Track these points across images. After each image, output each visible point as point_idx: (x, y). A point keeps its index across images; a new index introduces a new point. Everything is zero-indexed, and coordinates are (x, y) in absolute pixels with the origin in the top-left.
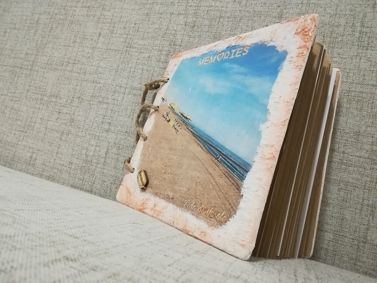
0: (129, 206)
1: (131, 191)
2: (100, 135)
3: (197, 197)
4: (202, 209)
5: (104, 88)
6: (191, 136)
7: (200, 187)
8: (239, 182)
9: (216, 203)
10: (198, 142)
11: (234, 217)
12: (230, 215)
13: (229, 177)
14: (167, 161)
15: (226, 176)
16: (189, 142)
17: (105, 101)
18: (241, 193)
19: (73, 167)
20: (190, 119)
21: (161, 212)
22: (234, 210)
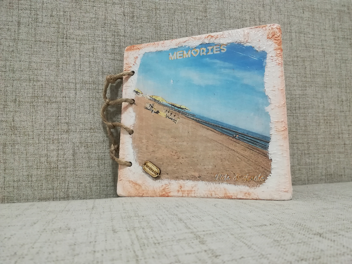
0: (144, 196)
1: (140, 182)
2: (60, 138)
3: (228, 170)
4: (237, 177)
5: (47, 86)
6: (195, 123)
7: (227, 162)
8: (265, 151)
9: (250, 170)
10: (206, 127)
11: (270, 175)
12: (266, 175)
13: (253, 149)
14: (175, 148)
15: (250, 149)
16: (195, 129)
17: (54, 100)
18: (269, 158)
19: (34, 179)
20: (185, 109)
21: (191, 191)
22: (268, 171)
